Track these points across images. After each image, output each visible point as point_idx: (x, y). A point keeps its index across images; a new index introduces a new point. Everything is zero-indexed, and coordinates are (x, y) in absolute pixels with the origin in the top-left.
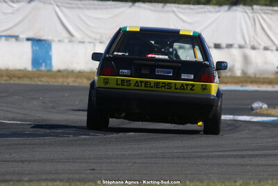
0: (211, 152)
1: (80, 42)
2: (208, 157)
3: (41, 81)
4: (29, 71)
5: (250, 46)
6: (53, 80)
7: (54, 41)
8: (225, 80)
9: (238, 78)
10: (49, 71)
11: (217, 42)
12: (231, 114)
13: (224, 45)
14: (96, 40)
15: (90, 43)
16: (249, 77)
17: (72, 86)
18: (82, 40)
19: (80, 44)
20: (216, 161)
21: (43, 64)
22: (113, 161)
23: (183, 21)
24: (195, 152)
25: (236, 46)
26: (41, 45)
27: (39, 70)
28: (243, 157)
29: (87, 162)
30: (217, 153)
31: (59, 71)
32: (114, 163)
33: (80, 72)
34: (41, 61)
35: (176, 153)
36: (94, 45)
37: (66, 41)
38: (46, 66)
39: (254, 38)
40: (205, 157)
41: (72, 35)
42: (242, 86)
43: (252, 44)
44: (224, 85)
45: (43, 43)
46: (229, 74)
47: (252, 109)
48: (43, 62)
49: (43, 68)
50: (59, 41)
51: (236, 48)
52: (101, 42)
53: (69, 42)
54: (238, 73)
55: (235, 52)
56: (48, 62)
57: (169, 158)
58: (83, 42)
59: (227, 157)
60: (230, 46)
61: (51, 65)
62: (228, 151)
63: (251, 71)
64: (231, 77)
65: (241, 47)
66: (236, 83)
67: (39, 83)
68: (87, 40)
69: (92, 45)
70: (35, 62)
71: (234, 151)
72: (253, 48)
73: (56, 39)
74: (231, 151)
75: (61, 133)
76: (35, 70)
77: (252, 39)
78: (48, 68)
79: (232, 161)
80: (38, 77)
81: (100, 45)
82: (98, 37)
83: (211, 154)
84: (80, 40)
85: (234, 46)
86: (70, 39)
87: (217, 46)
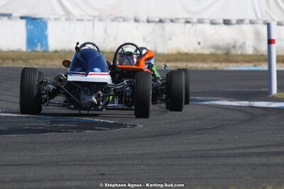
0: (232, 149)
1: (78, 20)
2: (229, 156)
3: (37, 64)
4: (23, 52)
5: (262, 22)
7: (50, 19)
9: (250, 56)
10: (45, 51)
11: (227, 18)
12: (246, 100)
13: (234, 21)
14: (95, 17)
15: (89, 20)
16: (262, 55)
18: (80, 18)
19: (79, 22)
20: (237, 161)
21: (39, 45)
22: (124, 163)
24: (214, 150)
25: (248, 21)
26: (35, 25)
27: (34, 51)
29: (95, 165)
30: (238, 151)
31: (56, 51)
32: (125, 165)
34: (36, 41)
35: (193, 151)
36: (94, 24)
37: (63, 18)
38: (42, 46)
39: (266, 12)
40: (225, 156)
41: (69, 13)
42: (255, 66)
43: (264, 19)
44: (235, 64)
45: (39, 21)
46: (239, 52)
48: (39, 42)
49: (39, 48)
50: (56, 19)
51: (247, 24)
52: (100, 20)
53: (67, 20)
54: (250, 51)
55: (246, 28)
56: (44, 42)
57: (185, 157)
58: (82, 20)
60: (240, 22)
61: (47, 45)
62: (249, 148)
64: (241, 55)
65: (252, 22)
66: (248, 62)
67: (35, 66)
69: (91, 23)
70: (30, 42)
71: (256, 147)
73: (52, 17)
74: (253, 147)
75: (64, 128)
76: (29, 50)
77: (264, 14)
78: (44, 49)
79: (256, 160)
80: (33, 59)
81: (101, 23)
82: (97, 14)
83: (231, 152)
84: (78, 18)
85: (245, 22)
86: (67, 17)
87: (227, 22)
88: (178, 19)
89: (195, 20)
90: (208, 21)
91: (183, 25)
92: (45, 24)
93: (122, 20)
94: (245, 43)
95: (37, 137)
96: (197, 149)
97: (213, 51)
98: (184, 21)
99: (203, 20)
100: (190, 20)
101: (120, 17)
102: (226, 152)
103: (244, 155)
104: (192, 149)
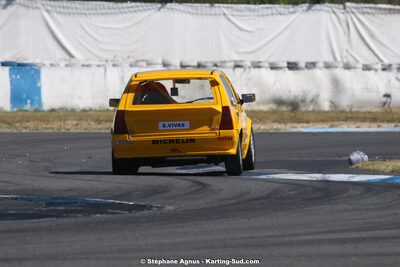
0: (296, 235)
1: (83, 66)
3: (26, 128)
4: (6, 112)
5: (341, 65)
6: (44, 126)
7: (44, 65)
8: (306, 117)
9: (326, 112)
10: (37, 111)
11: (292, 60)
12: (319, 173)
13: (302, 65)
14: (107, 61)
15: (98, 66)
16: (342, 112)
17: (74, 134)
18: (86, 63)
21: (29, 101)
23: (241, 29)
24: (271, 237)
25: (321, 64)
26: (23, 73)
27: (22, 110)
28: (344, 242)
31: (53, 110)
33: (84, 111)
34: (24, 96)
35: (242, 238)
36: (105, 70)
37: (62, 64)
38: (32, 104)
39: (347, 51)
41: (71, 56)
42: (331, 126)
43: (345, 60)
44: (305, 125)
45: (28, 68)
46: (311, 108)
47: (350, 162)
48: (27, 98)
49: (28, 107)
50: (52, 65)
51: (320, 68)
52: (114, 65)
53: (67, 66)
54: (326, 106)
55: (320, 73)
56: (37, 98)
58: (88, 66)
59: (320, 242)
60: (311, 65)
61: (40, 101)
62: (320, 233)
63: (345, 102)
64: (313, 111)
65: (328, 66)
66: (323, 121)
67: (24, 131)
68: (94, 62)
69: (102, 69)
70: (16, 98)
71: (329, 232)
72: (347, 67)
73: (47, 62)
76: (15, 109)
77: (345, 53)
78: (36, 107)
80: (21, 122)
81: (115, 69)
82: (110, 57)
83: (294, 238)
84: (83, 63)
85: (318, 65)
86: (67, 62)
87: (292, 66)
88: (224, 62)
89: (248, 64)
90: (267, 65)
91: (231, 70)
92: (38, 72)
93: (144, 64)
94: (318, 96)
95: (27, 223)
96: (249, 235)
97: (274, 107)
98: (232, 64)
99: (259, 62)
100: (240, 64)
101: (143, 61)
102: (287, 239)
103: (312, 243)
104: (240, 236)
